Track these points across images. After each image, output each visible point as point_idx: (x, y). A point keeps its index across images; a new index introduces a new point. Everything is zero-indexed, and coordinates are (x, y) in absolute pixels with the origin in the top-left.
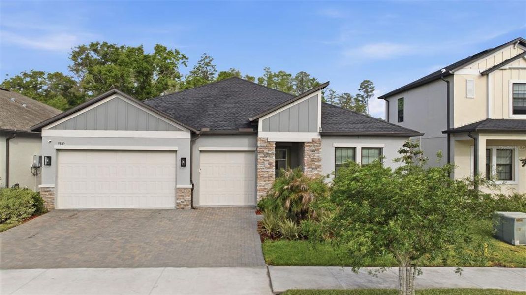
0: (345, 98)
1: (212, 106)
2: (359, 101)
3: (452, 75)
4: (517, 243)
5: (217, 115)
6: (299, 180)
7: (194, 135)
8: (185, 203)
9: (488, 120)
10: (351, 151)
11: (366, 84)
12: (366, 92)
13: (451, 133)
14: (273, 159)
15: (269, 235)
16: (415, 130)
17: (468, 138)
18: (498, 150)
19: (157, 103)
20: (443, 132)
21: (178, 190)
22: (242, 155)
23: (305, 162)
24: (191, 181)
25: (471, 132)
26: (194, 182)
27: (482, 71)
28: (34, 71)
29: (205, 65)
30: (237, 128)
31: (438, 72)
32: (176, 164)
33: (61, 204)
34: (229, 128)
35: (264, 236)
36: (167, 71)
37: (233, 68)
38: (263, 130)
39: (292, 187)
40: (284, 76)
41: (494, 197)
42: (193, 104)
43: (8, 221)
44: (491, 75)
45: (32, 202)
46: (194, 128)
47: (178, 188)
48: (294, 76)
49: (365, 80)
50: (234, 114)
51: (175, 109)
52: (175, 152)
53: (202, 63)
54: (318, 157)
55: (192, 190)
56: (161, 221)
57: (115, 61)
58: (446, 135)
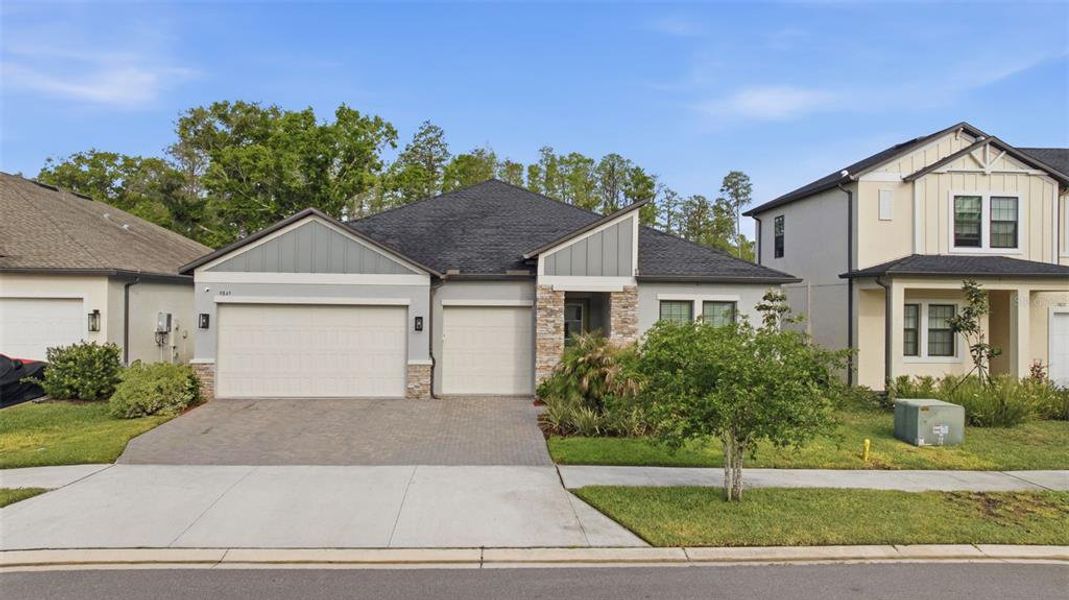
0: (695, 205)
1: (460, 232)
2: (723, 211)
3: (856, 182)
4: (921, 442)
5: (469, 248)
6: (602, 350)
7: (435, 280)
8: (421, 388)
9: (915, 258)
10: (685, 308)
11: (735, 180)
12: (736, 195)
13: (853, 277)
14: (561, 319)
15: (557, 430)
16: (789, 273)
17: (876, 286)
18: (930, 305)
19: (368, 227)
20: (841, 277)
21: (409, 368)
22: (510, 315)
23: (612, 324)
24: (431, 354)
25: (881, 276)
26: (434, 356)
27: (904, 176)
28: (96, 152)
29: (427, 144)
30: (503, 270)
31: (834, 175)
32: (407, 327)
33: (223, 390)
34: (490, 269)
35: (548, 432)
36: (358, 157)
37: (480, 148)
38: (547, 273)
39: (590, 359)
40: (578, 161)
41: (914, 380)
42: (427, 229)
43: (161, 412)
44: (919, 183)
45: (188, 384)
46: (435, 269)
47: (412, 366)
48: (597, 163)
49: (733, 171)
50: (496, 245)
51: (399, 237)
52: (407, 307)
53: (422, 139)
54: (633, 315)
55: (433, 368)
56: (389, 414)
57: (262, 138)
58: (847, 280)
